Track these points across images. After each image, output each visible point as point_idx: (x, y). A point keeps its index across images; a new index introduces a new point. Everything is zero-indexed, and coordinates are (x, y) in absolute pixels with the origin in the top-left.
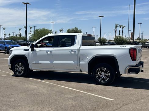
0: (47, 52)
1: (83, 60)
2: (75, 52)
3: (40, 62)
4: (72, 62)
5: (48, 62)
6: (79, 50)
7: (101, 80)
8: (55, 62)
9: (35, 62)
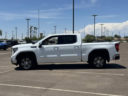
0: (54, 48)
1: (84, 53)
2: (78, 47)
3: (48, 56)
4: (76, 55)
5: (56, 56)
6: (81, 45)
7: (98, 66)
8: (61, 55)
9: (43, 57)
